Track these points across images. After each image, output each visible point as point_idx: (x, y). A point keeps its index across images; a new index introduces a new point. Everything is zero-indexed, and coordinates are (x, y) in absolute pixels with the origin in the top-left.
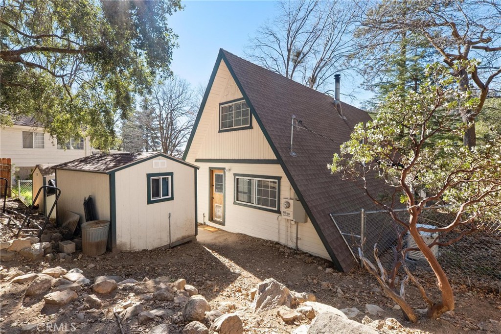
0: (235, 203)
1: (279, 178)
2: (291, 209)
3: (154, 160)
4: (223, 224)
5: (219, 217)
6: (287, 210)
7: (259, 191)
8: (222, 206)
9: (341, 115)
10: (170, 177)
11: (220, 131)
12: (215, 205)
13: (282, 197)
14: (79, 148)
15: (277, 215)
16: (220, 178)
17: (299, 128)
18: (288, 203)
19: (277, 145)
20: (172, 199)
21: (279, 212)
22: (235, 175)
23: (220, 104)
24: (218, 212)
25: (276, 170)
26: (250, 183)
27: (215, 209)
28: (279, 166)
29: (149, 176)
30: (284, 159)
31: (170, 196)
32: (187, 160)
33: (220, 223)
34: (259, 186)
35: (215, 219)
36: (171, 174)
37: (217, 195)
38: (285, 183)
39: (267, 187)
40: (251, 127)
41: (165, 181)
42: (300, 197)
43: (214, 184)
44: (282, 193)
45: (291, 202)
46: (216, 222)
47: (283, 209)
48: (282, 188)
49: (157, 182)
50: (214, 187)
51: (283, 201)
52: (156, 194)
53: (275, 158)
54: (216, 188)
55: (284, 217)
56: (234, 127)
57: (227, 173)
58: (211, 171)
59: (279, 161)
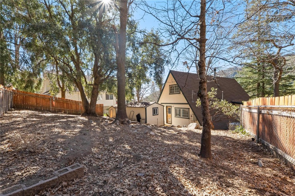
0: (175, 117)
1: (189, 109)
2: (192, 117)
3: (154, 104)
4: (171, 124)
5: (170, 122)
6: (191, 118)
7: (183, 113)
8: (171, 118)
9: (217, 84)
10: (157, 109)
11: (169, 94)
12: (168, 118)
13: (190, 114)
14: (112, 99)
15: (188, 119)
16: (170, 109)
17: (194, 94)
18: (192, 116)
19: (188, 99)
20: (158, 115)
21: (189, 118)
22: (175, 108)
23: (170, 85)
24: (169, 120)
25: (188, 106)
26: (180, 110)
27: (168, 119)
28: (188, 105)
29: (153, 108)
30: (190, 103)
31: (157, 114)
32: (159, 103)
33: (170, 124)
34: (183, 111)
35: (168, 122)
36: (158, 108)
37: (169, 115)
38: (191, 110)
39: (185, 111)
40: (180, 93)
41: (156, 109)
42: (194, 114)
43: (168, 111)
44: (190, 113)
45: (193, 115)
46: (169, 123)
47: (190, 117)
48: (190, 111)
49: (154, 110)
50: (168, 112)
51: (190, 115)
52: (154, 113)
53: (187, 103)
54: (169, 112)
55: (190, 120)
56: (174, 93)
57: (172, 107)
58: (167, 107)
59: (188, 104)
